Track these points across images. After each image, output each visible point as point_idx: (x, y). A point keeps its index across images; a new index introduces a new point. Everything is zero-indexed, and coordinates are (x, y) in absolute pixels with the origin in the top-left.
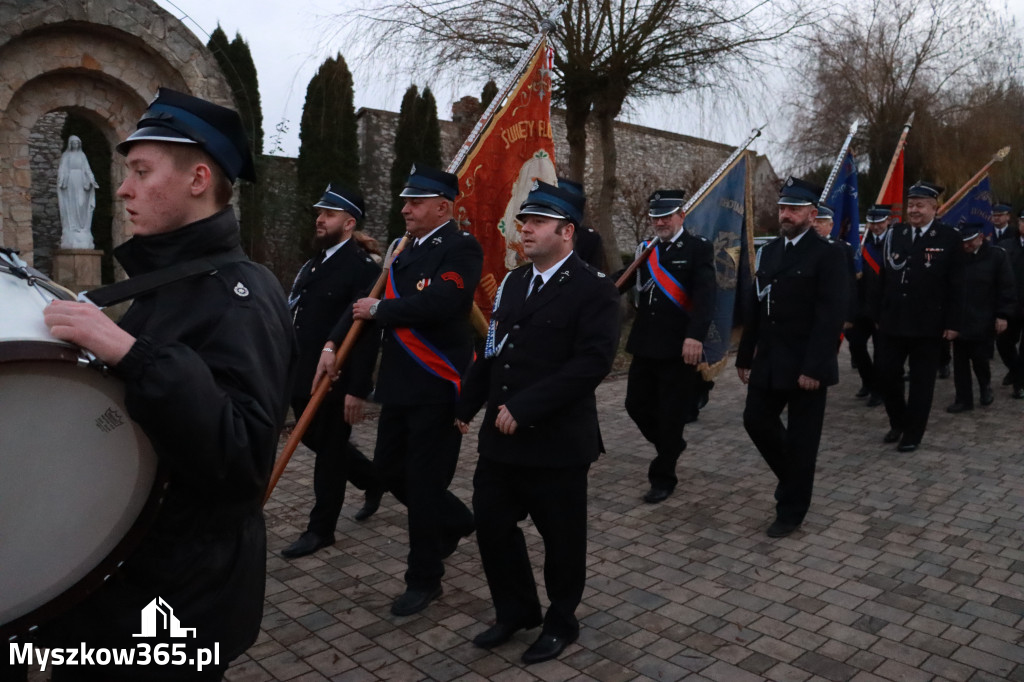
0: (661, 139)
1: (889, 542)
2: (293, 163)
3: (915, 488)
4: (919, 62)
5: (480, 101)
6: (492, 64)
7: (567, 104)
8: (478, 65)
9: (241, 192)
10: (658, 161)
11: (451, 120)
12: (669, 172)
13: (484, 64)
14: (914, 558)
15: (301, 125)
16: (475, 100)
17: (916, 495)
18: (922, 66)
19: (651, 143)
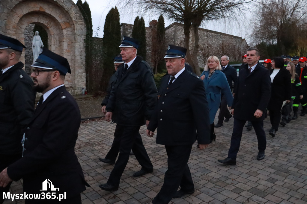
0: (212, 33)
1: (279, 156)
2: (101, 39)
3: (288, 140)
4: (294, 10)
5: (158, 21)
6: (161, 10)
7: (184, 23)
8: (157, 10)
9: (86, 48)
10: (212, 40)
11: (149, 27)
12: (216, 43)
13: (159, 10)
14: (287, 161)
15: (104, 28)
16: (156, 21)
17: (288, 142)
19: (209, 35)
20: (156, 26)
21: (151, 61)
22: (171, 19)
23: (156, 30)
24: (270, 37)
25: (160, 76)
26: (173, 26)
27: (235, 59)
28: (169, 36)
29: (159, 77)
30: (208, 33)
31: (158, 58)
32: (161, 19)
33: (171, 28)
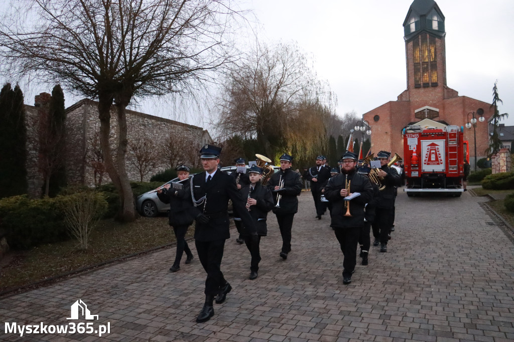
0: (153, 121)
4: (278, 88)
5: (51, 95)
6: (55, 74)
7: (100, 98)
8: (47, 73)
10: (152, 132)
11: (34, 106)
12: (159, 137)
13: (51, 73)
16: (48, 95)
18: (279, 90)
19: (148, 122)
20: (48, 105)
21: (38, 171)
22: (75, 92)
23: (47, 112)
24: (248, 128)
25: (49, 202)
26: (81, 106)
27: (194, 164)
28: (73, 125)
29: (47, 203)
30: (146, 119)
31: (50, 165)
32: (58, 91)
33: (77, 109)
